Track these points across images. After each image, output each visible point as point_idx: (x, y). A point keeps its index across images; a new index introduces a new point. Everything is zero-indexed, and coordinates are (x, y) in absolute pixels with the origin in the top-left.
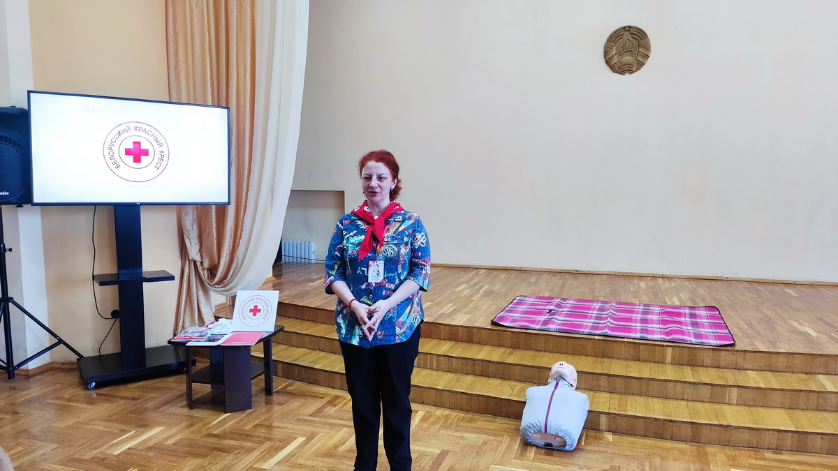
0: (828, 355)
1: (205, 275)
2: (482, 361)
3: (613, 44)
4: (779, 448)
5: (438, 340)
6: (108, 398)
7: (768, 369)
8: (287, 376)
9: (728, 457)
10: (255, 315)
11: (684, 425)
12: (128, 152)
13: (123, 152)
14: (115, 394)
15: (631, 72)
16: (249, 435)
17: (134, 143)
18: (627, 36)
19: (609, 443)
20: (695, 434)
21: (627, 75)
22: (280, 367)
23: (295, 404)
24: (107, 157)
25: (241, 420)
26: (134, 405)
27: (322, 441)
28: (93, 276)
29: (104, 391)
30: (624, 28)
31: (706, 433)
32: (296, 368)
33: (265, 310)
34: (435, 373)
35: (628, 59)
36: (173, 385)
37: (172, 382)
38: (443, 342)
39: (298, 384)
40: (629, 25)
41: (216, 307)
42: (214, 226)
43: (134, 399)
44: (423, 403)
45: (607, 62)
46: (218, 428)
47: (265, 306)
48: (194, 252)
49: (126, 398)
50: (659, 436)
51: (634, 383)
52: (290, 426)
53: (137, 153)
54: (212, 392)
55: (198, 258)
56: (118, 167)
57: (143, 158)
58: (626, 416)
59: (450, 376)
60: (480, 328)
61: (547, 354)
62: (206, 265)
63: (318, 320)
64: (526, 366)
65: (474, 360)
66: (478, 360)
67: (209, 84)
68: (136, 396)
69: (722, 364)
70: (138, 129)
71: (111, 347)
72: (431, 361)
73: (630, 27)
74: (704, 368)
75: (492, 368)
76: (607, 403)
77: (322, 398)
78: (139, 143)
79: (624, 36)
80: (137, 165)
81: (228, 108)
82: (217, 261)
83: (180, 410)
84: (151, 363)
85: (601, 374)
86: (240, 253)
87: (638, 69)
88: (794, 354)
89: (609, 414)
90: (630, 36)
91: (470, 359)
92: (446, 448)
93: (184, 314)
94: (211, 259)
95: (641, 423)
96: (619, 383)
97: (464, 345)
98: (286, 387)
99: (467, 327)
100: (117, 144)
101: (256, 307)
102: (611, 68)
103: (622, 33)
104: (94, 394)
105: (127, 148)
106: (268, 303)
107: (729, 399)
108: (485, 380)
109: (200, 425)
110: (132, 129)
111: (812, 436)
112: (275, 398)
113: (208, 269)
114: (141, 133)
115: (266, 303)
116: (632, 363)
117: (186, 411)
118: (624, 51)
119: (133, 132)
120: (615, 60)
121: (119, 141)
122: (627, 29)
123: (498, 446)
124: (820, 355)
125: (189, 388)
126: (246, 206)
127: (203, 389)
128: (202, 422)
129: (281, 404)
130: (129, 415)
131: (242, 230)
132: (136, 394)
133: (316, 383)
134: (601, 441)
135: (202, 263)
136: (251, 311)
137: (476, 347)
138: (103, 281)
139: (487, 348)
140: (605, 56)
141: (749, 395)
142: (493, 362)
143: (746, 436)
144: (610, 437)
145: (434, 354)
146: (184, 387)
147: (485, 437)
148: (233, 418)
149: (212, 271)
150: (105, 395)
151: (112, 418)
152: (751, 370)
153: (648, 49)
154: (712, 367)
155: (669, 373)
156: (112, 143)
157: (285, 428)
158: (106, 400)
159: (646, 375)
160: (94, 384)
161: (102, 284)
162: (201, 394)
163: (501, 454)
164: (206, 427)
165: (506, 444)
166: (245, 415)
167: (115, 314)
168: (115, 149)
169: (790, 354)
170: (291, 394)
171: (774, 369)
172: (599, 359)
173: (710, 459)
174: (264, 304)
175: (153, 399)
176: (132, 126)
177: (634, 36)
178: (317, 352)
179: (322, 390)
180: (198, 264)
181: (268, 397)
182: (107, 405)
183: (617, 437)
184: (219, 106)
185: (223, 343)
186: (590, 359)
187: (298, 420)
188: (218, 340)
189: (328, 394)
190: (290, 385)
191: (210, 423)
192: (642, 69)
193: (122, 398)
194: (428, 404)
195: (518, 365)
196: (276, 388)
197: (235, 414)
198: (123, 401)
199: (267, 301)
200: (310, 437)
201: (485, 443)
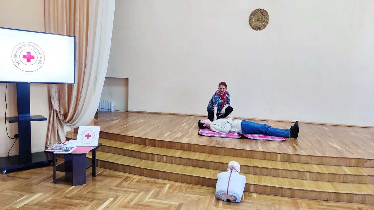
0: (347, 158)
1: (61, 117)
2: (196, 160)
3: (253, 17)
4: (328, 200)
5: (175, 150)
6: (13, 178)
7: (321, 164)
8: (103, 167)
9: (307, 204)
10: (88, 138)
11: (287, 190)
12: (24, 57)
13: (22, 57)
14: (17, 176)
15: (260, 29)
16: (85, 197)
17: (27, 52)
18: (259, 13)
19: (255, 199)
20: (292, 194)
21: (259, 31)
22: (99, 163)
23: (107, 181)
24: (14, 59)
25: (81, 190)
26: (27, 182)
27: (122, 200)
28: (6, 118)
29: (11, 174)
30: (258, 9)
31: (297, 193)
32: (107, 163)
33: (93, 136)
34: (174, 165)
35: (259, 23)
36: (46, 172)
37: (45, 170)
38: (177, 151)
39: (108, 171)
40: (261, 8)
41: (66, 133)
42: (66, 94)
43: (26, 179)
44: (169, 180)
45: (250, 24)
46: (69, 194)
47: (93, 134)
48: (56, 106)
49: (22, 178)
50: (276, 195)
51: (265, 170)
52: (105, 192)
53: (29, 58)
54: (65, 175)
55: (58, 109)
56: (19, 64)
57: (31, 60)
58: (262, 186)
59: (181, 167)
60: (195, 145)
61: (225, 156)
62: (62, 112)
63: (118, 140)
64: (216, 162)
65: (193, 159)
66: (194, 159)
67: (65, 24)
68: (27, 177)
69: (301, 162)
70: (29, 45)
71: (14, 152)
72: (172, 160)
73: (260, 9)
74: (294, 163)
75: (201, 163)
76: (254, 180)
77: (121, 178)
78: (30, 52)
79: (258, 13)
80: (28, 63)
81: (74, 37)
82: (67, 111)
83: (50, 184)
84: (35, 160)
85: (250, 166)
86: (79, 107)
87: (264, 28)
88: (333, 157)
89: (254, 185)
91: (191, 159)
92: (181, 202)
93: (51, 136)
94: (65, 110)
95: (268, 189)
96: (258, 170)
97: (187, 152)
98: (102, 172)
99: (189, 144)
100: (18, 53)
101: (88, 134)
102: (252, 27)
103: (257, 12)
104: (6, 176)
105: (24, 55)
106: (95, 132)
107: (306, 177)
108: (197, 169)
109: (61, 192)
110: (27, 45)
111: (343, 194)
112: (97, 178)
113: (63, 115)
114: (31, 48)
115: (93, 133)
116: (263, 161)
117: (53, 185)
118: (258, 20)
119: (27, 47)
120: (254, 24)
121: (20, 51)
122: (259, 10)
123: (206, 201)
124: (344, 158)
125: (54, 173)
126: (83, 85)
127: (61, 174)
128: (61, 191)
129: (100, 181)
130: (24, 187)
131: (81, 96)
132: (27, 176)
133: (117, 170)
134: (251, 197)
135: (60, 112)
136: (86, 136)
137: (193, 153)
138: (11, 120)
139: (198, 154)
140: (249, 22)
141: (314, 176)
142: (201, 161)
143: (314, 195)
144: (255, 195)
145: (174, 157)
146: (51, 173)
147: (199, 196)
148: (77, 189)
149: (65, 116)
150: (11, 177)
151: (15, 189)
152: (314, 164)
153: (268, 19)
154: (297, 163)
155: (279, 165)
156: (16, 52)
157: (103, 193)
158: (12, 179)
159: (270, 166)
160: (6, 171)
161: (10, 122)
162: (60, 177)
163: (207, 205)
164: (64, 193)
165: (209, 200)
166: (82, 187)
167: (16, 136)
168: (18, 55)
169: (331, 157)
170: (105, 176)
171: (324, 164)
172: (248, 159)
173: (300, 206)
174: (92, 133)
175: (36, 179)
176: (26, 44)
177: (262, 13)
178: (117, 155)
179: (120, 174)
180: (58, 112)
181: (94, 178)
182: (13, 182)
183: (258, 195)
184: (70, 36)
185: (72, 152)
186: (244, 159)
187: (110, 189)
188: (70, 150)
189: (124, 176)
190: (104, 171)
191: (65, 191)
192: (265, 28)
193: (20, 178)
194: (171, 180)
195: (213, 162)
196: (97, 173)
197: (77, 187)
198: (21, 180)
199: (94, 131)
200: (116, 198)
201: (199, 199)
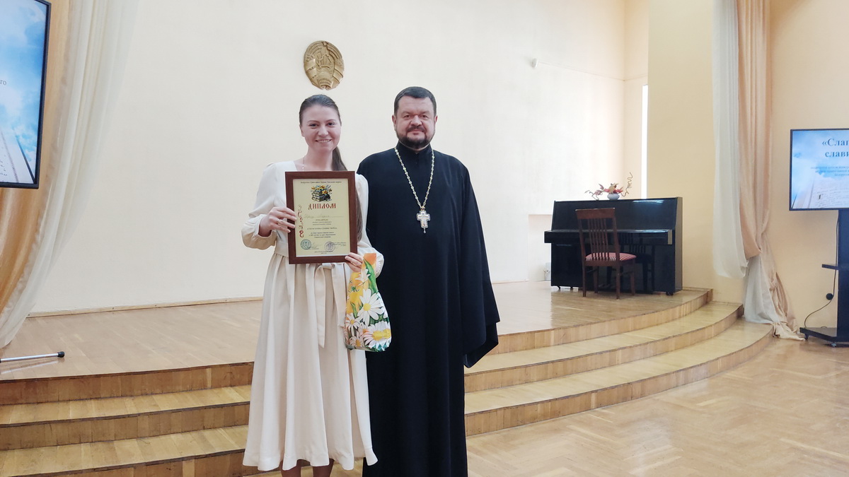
3: (312, 55)
15: (328, 87)
18: (325, 51)
21: (325, 90)
79: (322, 51)
90: (327, 51)
103: (320, 47)
118: (322, 65)
122: (325, 44)
140: (305, 66)
177: (331, 53)
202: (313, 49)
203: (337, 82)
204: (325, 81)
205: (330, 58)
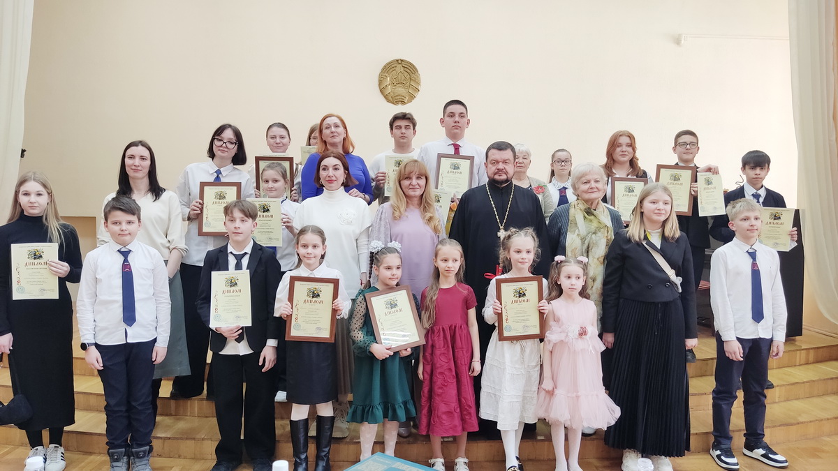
3: (387, 74)
15: (403, 103)
18: (399, 68)
21: (400, 106)
30: (397, 61)
35: (400, 90)
40: (402, 58)
45: (381, 90)
73: (402, 61)
79: (397, 69)
87: (410, 101)
90: (402, 68)
102: (385, 96)
103: (396, 65)
118: (397, 82)
120: (389, 89)
122: (400, 62)
140: (380, 84)
153: (418, 83)
177: (406, 70)
202: (389, 68)
203: (412, 97)
204: (398, 97)
205: (406, 74)
